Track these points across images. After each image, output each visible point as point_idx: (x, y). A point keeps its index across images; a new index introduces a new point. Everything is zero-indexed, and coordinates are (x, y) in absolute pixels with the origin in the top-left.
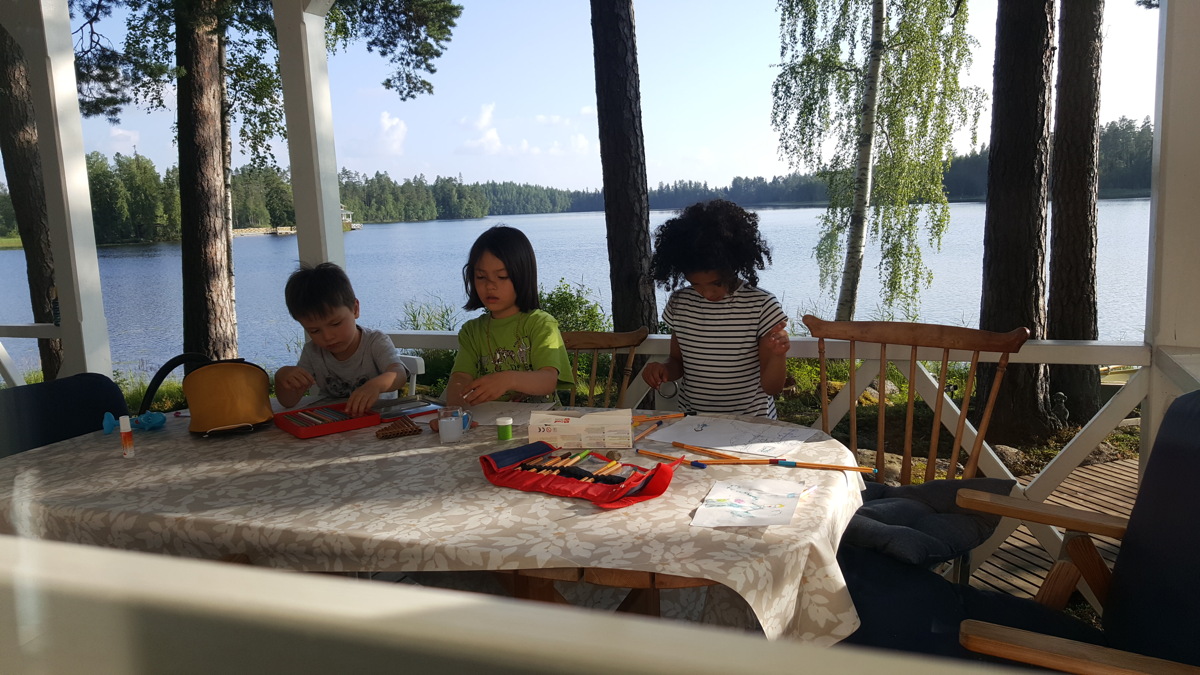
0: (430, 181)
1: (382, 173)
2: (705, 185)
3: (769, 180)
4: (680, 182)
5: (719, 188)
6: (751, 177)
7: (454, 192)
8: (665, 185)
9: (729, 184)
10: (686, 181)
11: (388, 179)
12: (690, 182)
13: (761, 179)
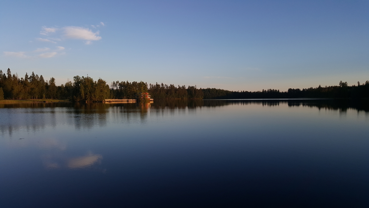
0: (187, 88)
1: (172, 85)
2: (279, 90)
3: (302, 90)
4: (270, 89)
5: (283, 92)
6: (295, 89)
7: (193, 91)
8: (265, 90)
9: (287, 91)
10: (272, 89)
11: (174, 86)
12: (273, 90)
13: (298, 90)
